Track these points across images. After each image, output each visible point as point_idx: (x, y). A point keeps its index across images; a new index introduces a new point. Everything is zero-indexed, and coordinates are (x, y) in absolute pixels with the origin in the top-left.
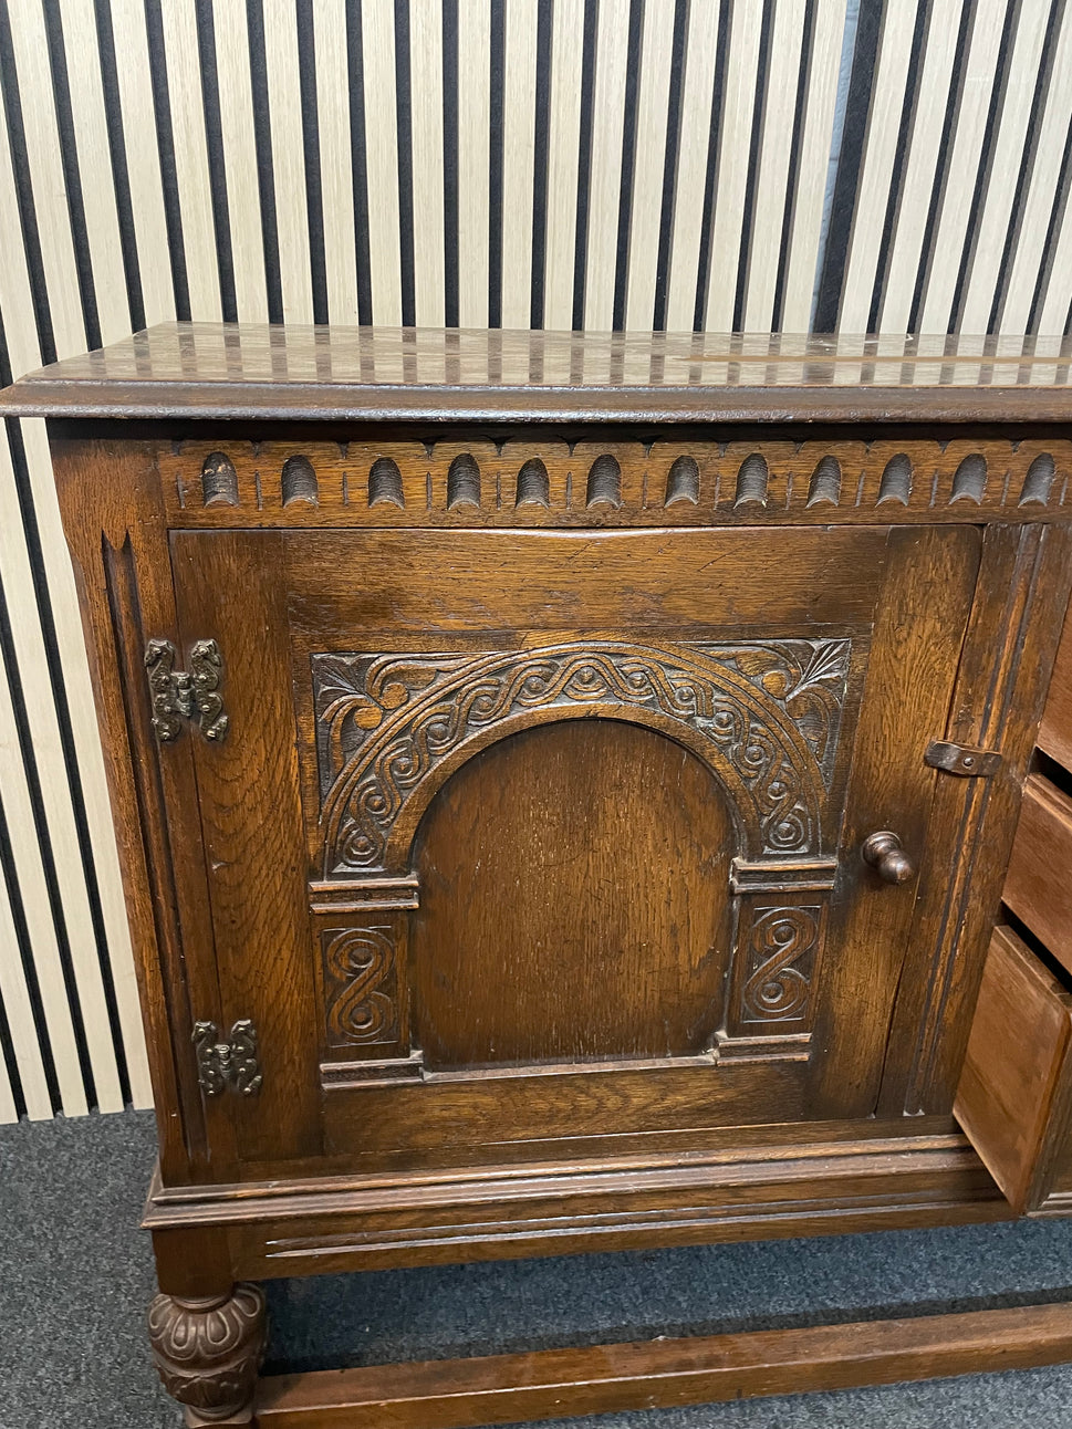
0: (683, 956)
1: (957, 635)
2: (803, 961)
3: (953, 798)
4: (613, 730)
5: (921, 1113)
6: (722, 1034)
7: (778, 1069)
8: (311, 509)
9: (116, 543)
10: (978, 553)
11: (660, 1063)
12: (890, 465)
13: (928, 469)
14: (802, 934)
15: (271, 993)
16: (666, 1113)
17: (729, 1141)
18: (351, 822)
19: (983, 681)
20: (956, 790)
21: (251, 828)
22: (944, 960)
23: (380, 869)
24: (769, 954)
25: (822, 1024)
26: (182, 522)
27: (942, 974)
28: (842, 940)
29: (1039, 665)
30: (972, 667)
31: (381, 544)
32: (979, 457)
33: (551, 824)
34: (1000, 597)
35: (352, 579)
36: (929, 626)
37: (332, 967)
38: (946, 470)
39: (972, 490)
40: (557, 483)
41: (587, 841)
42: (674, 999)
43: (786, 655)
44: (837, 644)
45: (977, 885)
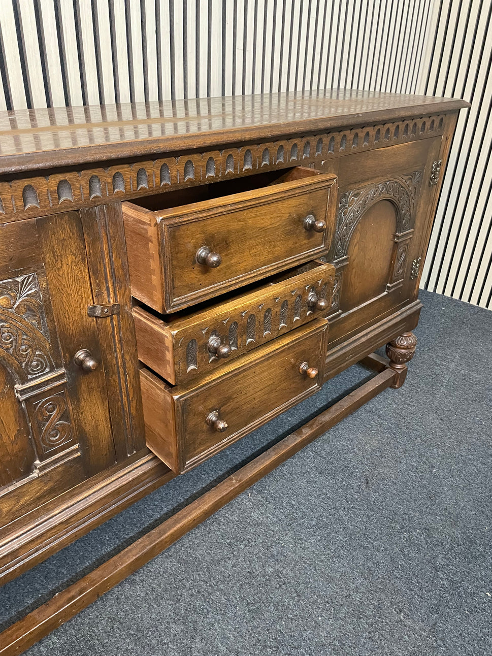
0: (6, 438)
1: (83, 259)
2: (64, 416)
3: (106, 327)
5: (135, 452)
6: (37, 462)
7: (69, 464)
10: (79, 222)
11: (11, 488)
12: (24, 191)
13: (44, 189)
14: (60, 406)
16: (23, 507)
17: (56, 505)
19: (101, 276)
20: (106, 323)
22: (124, 391)
24: (47, 420)
25: (82, 437)
27: (125, 396)
28: (79, 401)
29: (122, 263)
30: (94, 271)
32: (66, 181)
34: (96, 239)
36: (69, 259)
38: (52, 189)
39: (66, 196)
42: (8, 458)
43: (5, 287)
44: (29, 277)
45: (127, 357)
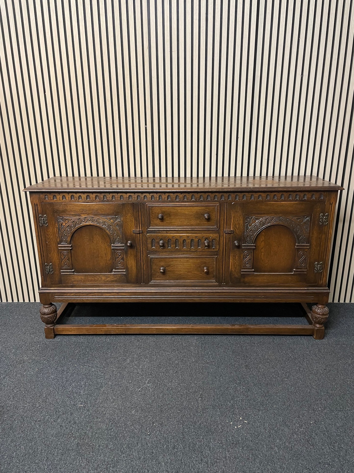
1: (133, 216)
2: (123, 259)
3: (138, 237)
4: (93, 227)
5: (144, 284)
6: (114, 270)
7: (123, 275)
9: (36, 204)
10: (134, 206)
11: (106, 274)
12: (121, 196)
13: (125, 197)
14: (122, 255)
15: (54, 260)
17: (117, 286)
18: (63, 237)
19: (138, 222)
20: (138, 235)
21: (51, 237)
22: (142, 260)
23: (66, 244)
24: (118, 258)
25: (127, 268)
26: (43, 201)
28: (127, 256)
29: (144, 220)
30: (136, 220)
32: (131, 195)
33: (88, 239)
34: (137, 212)
36: (129, 215)
39: (131, 199)
41: (92, 241)
42: (107, 264)
43: (113, 218)
44: (119, 217)
45: (144, 249)
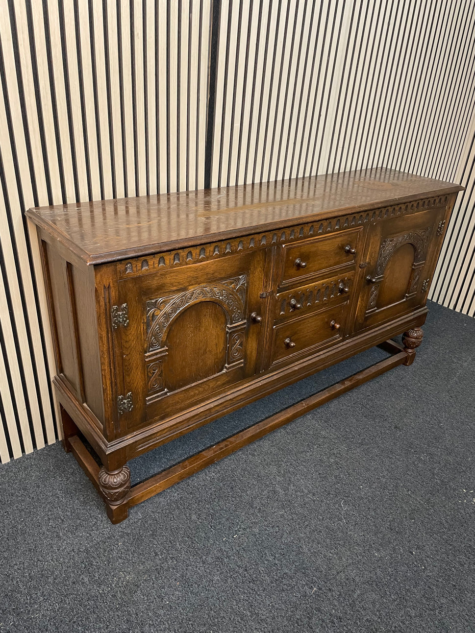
0: (218, 350)
1: (263, 270)
2: (241, 345)
3: (265, 302)
4: (204, 303)
5: (264, 371)
6: (226, 365)
7: (238, 369)
8: (147, 270)
9: (107, 286)
11: (215, 376)
12: (251, 240)
13: (257, 239)
14: (241, 338)
15: (135, 384)
16: (217, 387)
17: (229, 389)
18: (153, 338)
19: (268, 278)
20: (265, 300)
21: (133, 344)
22: (265, 336)
23: (159, 347)
24: (235, 344)
25: (245, 357)
26: (121, 278)
28: (248, 338)
29: (278, 273)
30: (267, 276)
31: (161, 274)
32: (265, 236)
33: (192, 327)
34: (270, 261)
35: (154, 283)
36: (259, 269)
37: (149, 373)
38: (260, 239)
39: (264, 242)
40: (194, 254)
41: (199, 329)
42: (217, 360)
43: (236, 280)
44: (244, 276)
45: (270, 319)
